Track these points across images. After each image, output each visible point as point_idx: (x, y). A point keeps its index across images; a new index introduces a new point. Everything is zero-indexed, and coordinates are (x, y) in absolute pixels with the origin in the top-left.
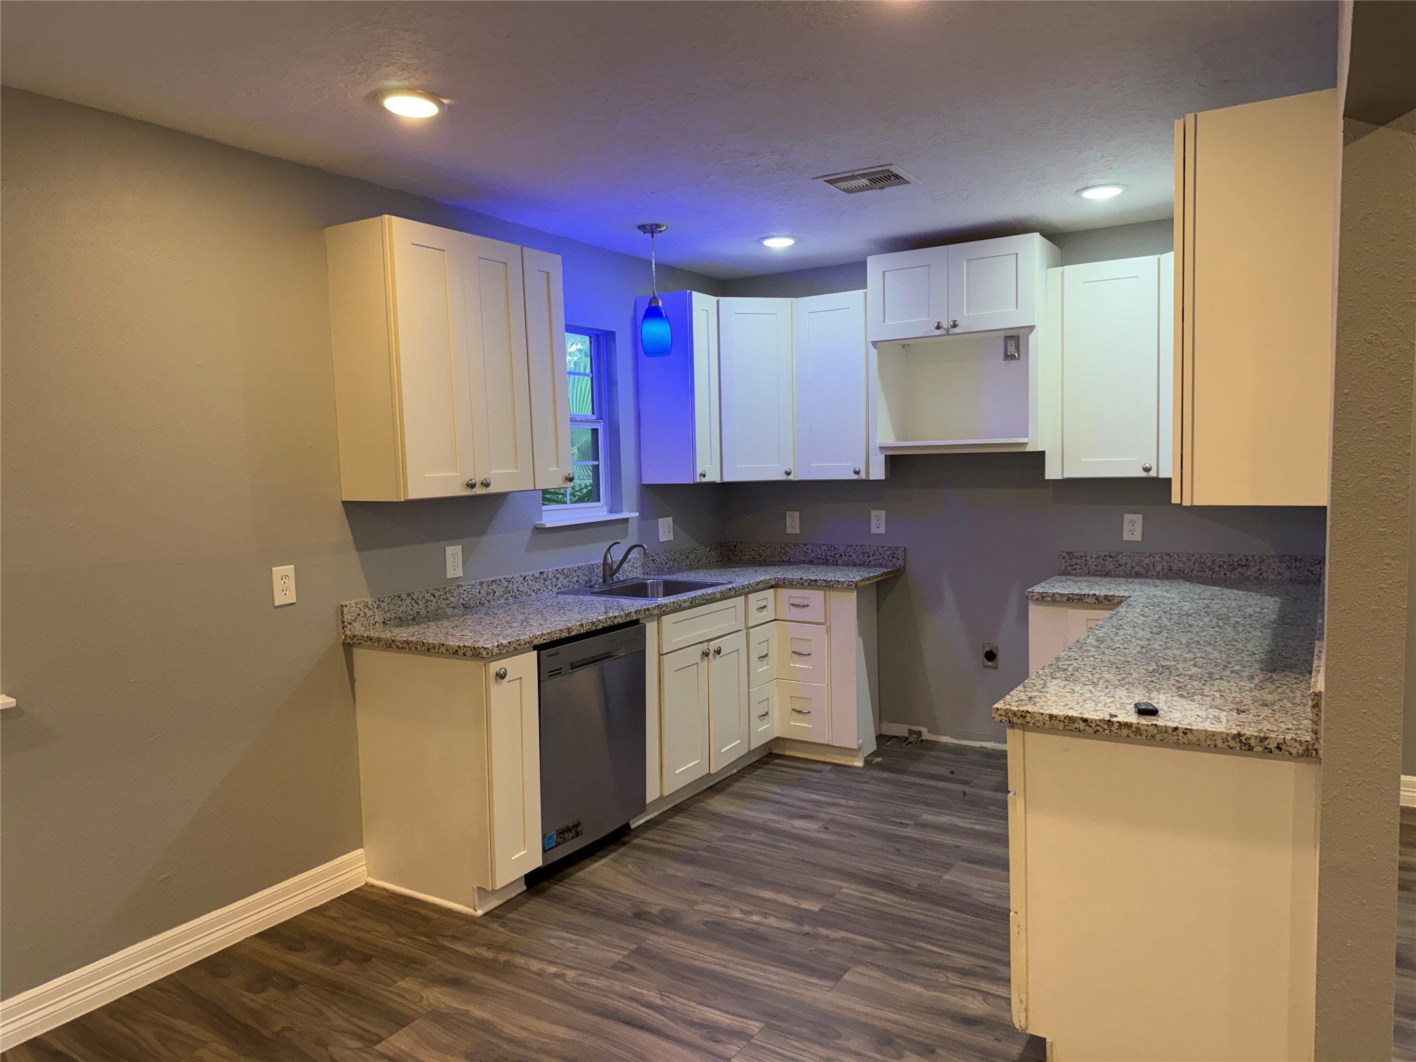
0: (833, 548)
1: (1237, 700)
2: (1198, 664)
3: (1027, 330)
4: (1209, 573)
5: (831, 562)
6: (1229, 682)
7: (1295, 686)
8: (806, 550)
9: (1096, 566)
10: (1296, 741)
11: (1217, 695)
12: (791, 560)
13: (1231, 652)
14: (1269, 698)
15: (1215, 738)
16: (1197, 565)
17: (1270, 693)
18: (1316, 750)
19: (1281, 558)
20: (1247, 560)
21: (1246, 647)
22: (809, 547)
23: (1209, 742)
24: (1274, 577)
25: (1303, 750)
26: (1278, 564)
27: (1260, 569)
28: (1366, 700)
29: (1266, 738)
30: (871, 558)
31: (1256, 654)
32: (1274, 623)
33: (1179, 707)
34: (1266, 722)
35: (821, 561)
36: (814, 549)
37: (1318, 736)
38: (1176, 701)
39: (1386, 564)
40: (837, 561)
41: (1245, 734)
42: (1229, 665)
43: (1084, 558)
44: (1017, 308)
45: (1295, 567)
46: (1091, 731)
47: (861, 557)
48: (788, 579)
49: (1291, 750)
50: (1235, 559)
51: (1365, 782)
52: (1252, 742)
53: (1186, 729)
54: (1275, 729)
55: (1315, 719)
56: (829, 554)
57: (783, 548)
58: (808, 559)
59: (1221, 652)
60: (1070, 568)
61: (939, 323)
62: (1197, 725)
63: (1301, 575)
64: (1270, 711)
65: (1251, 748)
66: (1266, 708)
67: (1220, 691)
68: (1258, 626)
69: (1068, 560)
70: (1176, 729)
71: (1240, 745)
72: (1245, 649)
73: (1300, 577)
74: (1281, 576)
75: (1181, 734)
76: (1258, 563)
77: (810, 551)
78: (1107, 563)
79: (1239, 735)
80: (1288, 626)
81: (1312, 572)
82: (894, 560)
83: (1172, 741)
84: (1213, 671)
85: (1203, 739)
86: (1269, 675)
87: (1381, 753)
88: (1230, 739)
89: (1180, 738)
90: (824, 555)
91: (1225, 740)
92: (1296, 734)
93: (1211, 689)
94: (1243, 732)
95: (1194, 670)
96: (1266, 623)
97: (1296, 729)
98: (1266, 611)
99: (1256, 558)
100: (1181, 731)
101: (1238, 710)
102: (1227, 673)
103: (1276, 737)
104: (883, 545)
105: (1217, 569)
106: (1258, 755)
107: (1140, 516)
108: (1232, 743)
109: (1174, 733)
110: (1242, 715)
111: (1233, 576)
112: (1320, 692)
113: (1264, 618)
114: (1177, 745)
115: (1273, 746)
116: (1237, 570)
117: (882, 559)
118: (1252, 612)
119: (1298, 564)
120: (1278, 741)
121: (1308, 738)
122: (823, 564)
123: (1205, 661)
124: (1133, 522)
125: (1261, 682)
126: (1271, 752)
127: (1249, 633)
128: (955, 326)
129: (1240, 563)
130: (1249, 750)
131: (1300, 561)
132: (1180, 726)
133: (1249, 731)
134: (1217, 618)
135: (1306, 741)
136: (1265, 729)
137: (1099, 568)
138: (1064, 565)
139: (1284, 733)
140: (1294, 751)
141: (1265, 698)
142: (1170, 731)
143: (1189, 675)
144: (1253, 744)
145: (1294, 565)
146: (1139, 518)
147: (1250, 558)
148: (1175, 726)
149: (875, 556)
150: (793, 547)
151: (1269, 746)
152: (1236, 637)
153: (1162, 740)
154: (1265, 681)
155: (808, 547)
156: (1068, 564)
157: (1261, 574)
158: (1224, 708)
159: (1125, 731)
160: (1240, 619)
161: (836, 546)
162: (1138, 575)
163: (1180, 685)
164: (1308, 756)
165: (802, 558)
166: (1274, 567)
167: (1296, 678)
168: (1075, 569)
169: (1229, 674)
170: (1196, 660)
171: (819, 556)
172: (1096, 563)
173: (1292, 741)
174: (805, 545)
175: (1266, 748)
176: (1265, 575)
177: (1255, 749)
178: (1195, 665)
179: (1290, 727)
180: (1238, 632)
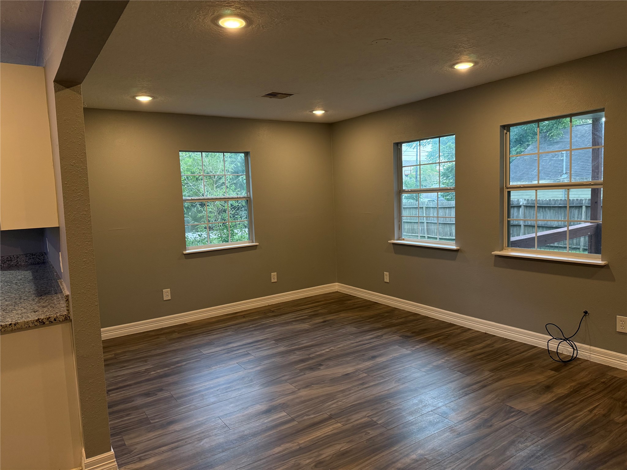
1: (32, 308)
2: (7, 300)
6: (25, 303)
7: (52, 299)
10: (61, 315)
11: (22, 308)
13: (19, 293)
14: (44, 305)
15: (29, 323)
17: (44, 303)
18: (69, 317)
19: (26, 255)
20: (10, 258)
21: (25, 290)
23: (26, 326)
24: (24, 263)
25: (64, 318)
26: (25, 258)
27: (17, 261)
28: (86, 293)
29: (49, 318)
31: (31, 292)
32: (32, 280)
33: (8, 317)
34: (47, 313)
37: (69, 311)
38: (5, 315)
39: (87, 244)
41: (41, 318)
42: (21, 298)
45: (33, 258)
49: (60, 319)
50: (5, 258)
51: (88, 322)
53: (15, 323)
54: (52, 314)
55: (67, 305)
59: (15, 294)
62: (20, 320)
63: (36, 261)
64: (47, 309)
65: (44, 323)
66: (45, 308)
67: (23, 307)
68: (26, 282)
70: (11, 324)
71: (41, 323)
72: (25, 291)
73: (35, 262)
74: (27, 263)
75: (13, 326)
76: (16, 259)
79: (39, 319)
80: (39, 280)
81: (40, 259)
83: (9, 330)
84: (16, 301)
85: (23, 325)
86: (40, 298)
87: (92, 311)
88: (35, 322)
89: (13, 327)
91: (33, 323)
92: (61, 313)
93: (18, 307)
94: (40, 318)
95: (7, 303)
96: (29, 280)
97: (60, 312)
98: (27, 276)
99: (15, 256)
100: (13, 324)
101: (34, 311)
102: (22, 301)
103: (53, 316)
106: (48, 325)
108: (36, 323)
109: (10, 326)
110: (37, 313)
111: (5, 266)
112: (68, 295)
113: (27, 279)
114: (12, 331)
115: (52, 320)
116: (6, 263)
118: (21, 278)
119: (34, 257)
120: (55, 317)
121: (66, 313)
123: (9, 299)
125: (38, 300)
126: (52, 322)
127: (24, 285)
129: (7, 259)
130: (43, 324)
131: (34, 255)
132: (12, 323)
133: (42, 317)
134: (6, 282)
135: (65, 314)
136: (48, 314)
139: (56, 314)
140: (61, 320)
141: (43, 305)
142: (8, 326)
143: (6, 305)
144: (45, 322)
145: (32, 257)
147: (12, 257)
148: (10, 323)
151: (51, 320)
152: (19, 288)
153: (5, 331)
154: (40, 299)
157: (18, 263)
158: (28, 312)
160: (17, 281)
163: (4, 309)
164: (66, 320)
166: (23, 259)
167: (52, 296)
169: (23, 301)
170: (6, 299)
173: (60, 316)
175: (50, 321)
177: (46, 323)
178: (6, 301)
179: (57, 311)
180: (19, 286)
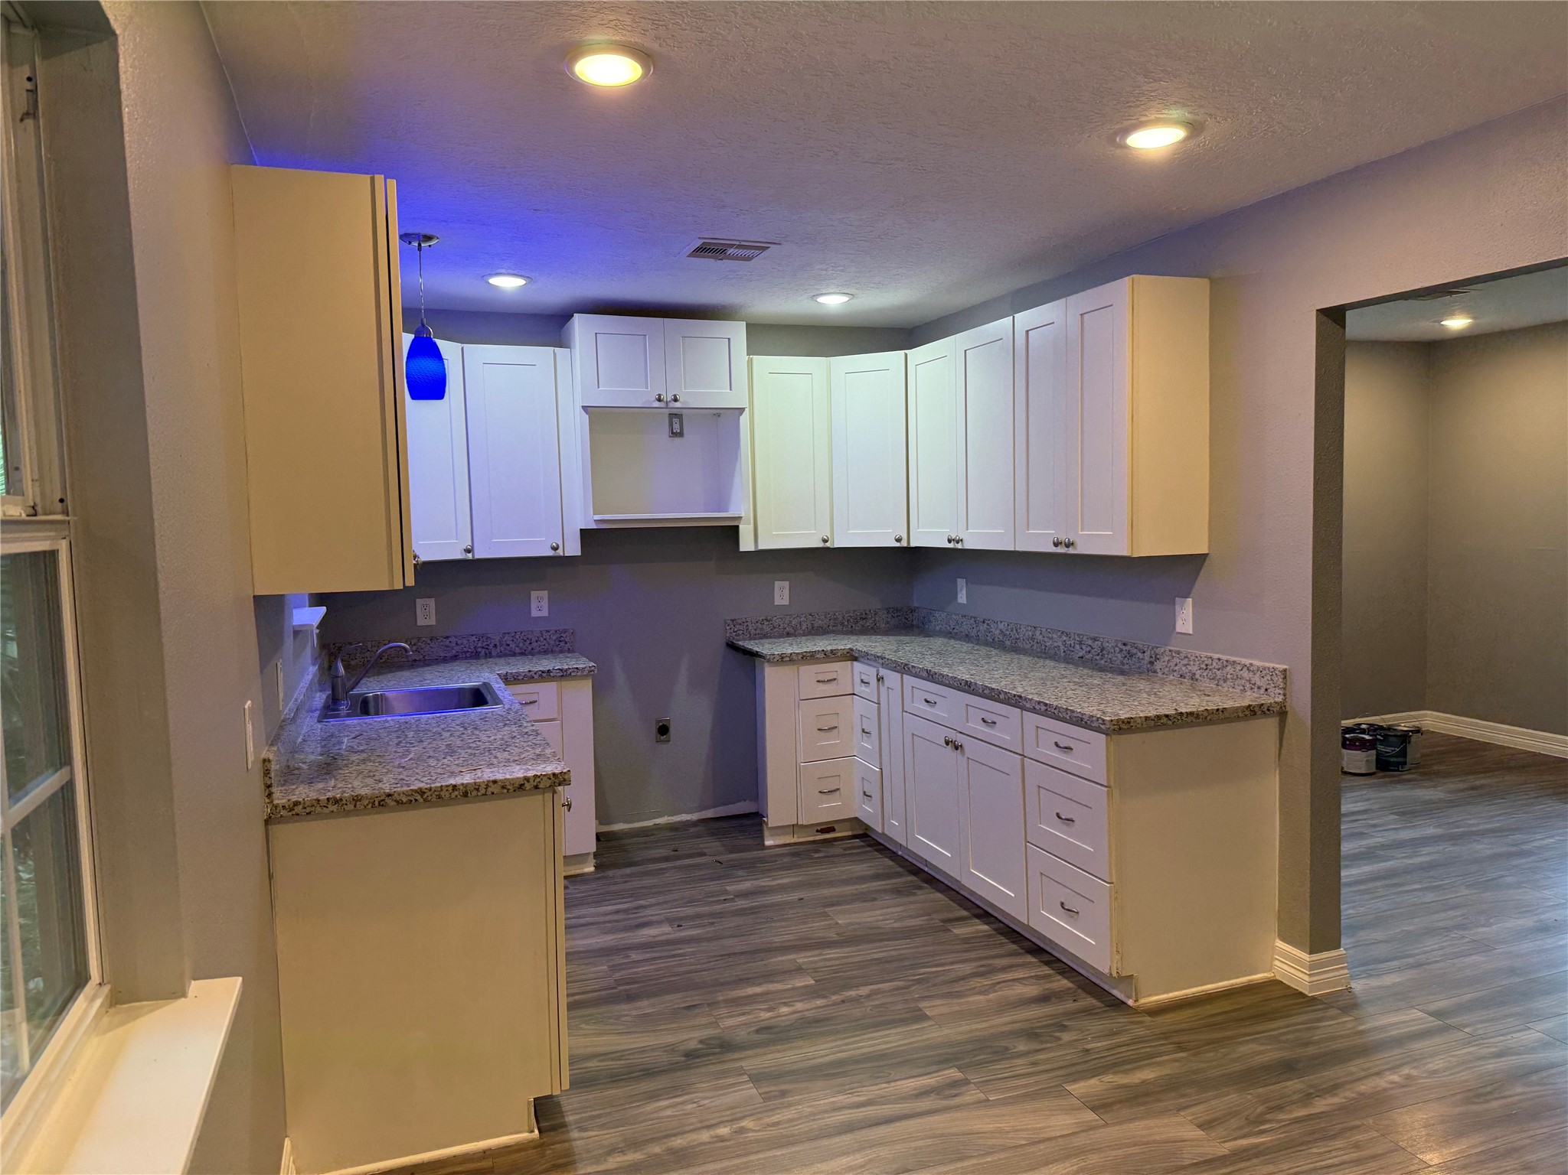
0: (484, 639)
3: (737, 411)
4: (840, 627)
5: (483, 653)
8: (447, 643)
9: (756, 630)
10: (1276, 703)
12: (426, 658)
15: (1238, 711)
16: (832, 621)
19: (888, 610)
20: (866, 614)
22: (453, 639)
23: (1235, 715)
24: (884, 625)
25: (1279, 708)
29: (1262, 705)
30: (535, 645)
35: (468, 655)
36: (459, 642)
40: (490, 653)
41: (1252, 705)
43: (746, 624)
44: (731, 390)
46: (1170, 723)
47: (521, 645)
48: (511, 673)
49: (1274, 709)
52: (1257, 709)
53: (1223, 708)
56: (480, 645)
57: (415, 644)
58: (450, 654)
60: (734, 634)
61: (660, 395)
69: (732, 626)
70: (1218, 710)
71: (1250, 712)
73: (901, 624)
74: (889, 625)
75: (1221, 713)
76: (873, 616)
77: (453, 644)
78: (764, 626)
79: (1249, 705)
81: (908, 619)
82: (562, 644)
85: (1232, 713)
88: (1245, 710)
90: (472, 647)
99: (872, 611)
100: (1221, 710)
104: (548, 629)
105: (846, 623)
107: (787, 583)
109: (1217, 713)
115: (1265, 709)
116: (859, 623)
117: (547, 645)
119: (899, 613)
120: (1268, 705)
122: (471, 657)
124: (782, 589)
128: (676, 400)
129: (861, 617)
131: (901, 610)
135: (1282, 702)
137: (758, 631)
138: (729, 631)
144: (1256, 711)
146: (786, 584)
147: (868, 612)
149: (539, 643)
150: (429, 642)
155: (450, 639)
156: (732, 631)
159: (1190, 718)
161: (489, 635)
162: (788, 635)
164: (1281, 711)
165: (442, 654)
168: (739, 635)
171: (465, 650)
172: (755, 628)
174: (447, 637)
175: (1262, 711)
176: (878, 625)
177: (1257, 714)
